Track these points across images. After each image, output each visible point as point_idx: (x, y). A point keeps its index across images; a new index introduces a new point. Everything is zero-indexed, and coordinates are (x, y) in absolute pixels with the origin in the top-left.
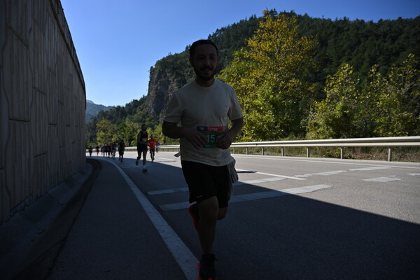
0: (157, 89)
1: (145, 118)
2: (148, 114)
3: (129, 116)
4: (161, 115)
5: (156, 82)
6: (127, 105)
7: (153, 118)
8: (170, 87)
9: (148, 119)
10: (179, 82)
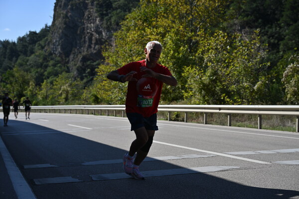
0: (66, 16)
1: (48, 61)
2: (51, 54)
3: (22, 57)
4: (71, 56)
5: (66, 5)
6: (20, 39)
7: (59, 62)
8: (86, 13)
9: (51, 63)
10: (100, 6)
